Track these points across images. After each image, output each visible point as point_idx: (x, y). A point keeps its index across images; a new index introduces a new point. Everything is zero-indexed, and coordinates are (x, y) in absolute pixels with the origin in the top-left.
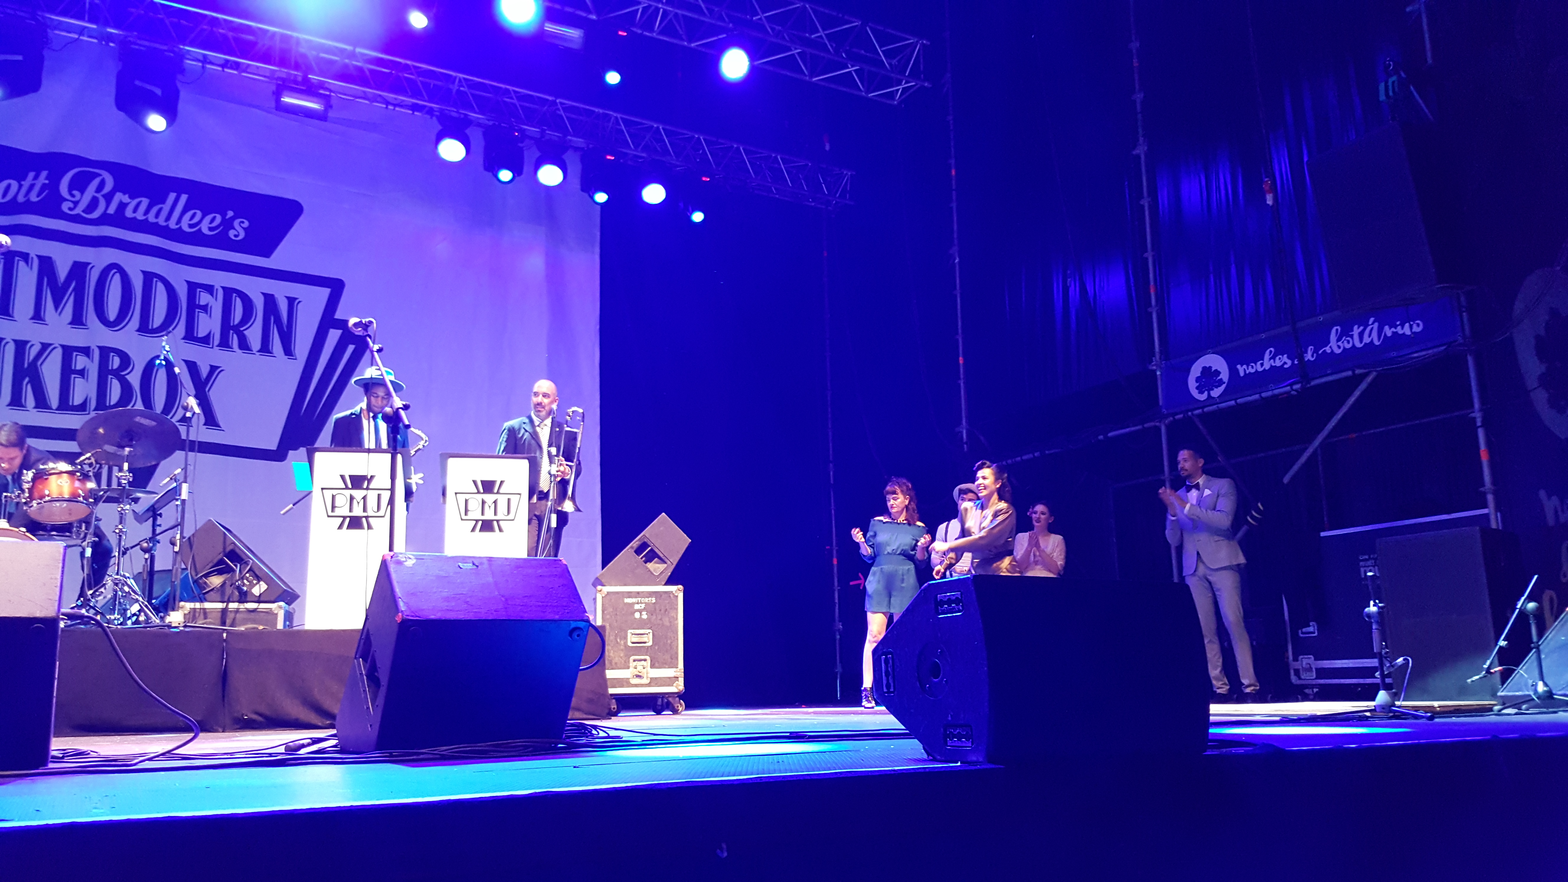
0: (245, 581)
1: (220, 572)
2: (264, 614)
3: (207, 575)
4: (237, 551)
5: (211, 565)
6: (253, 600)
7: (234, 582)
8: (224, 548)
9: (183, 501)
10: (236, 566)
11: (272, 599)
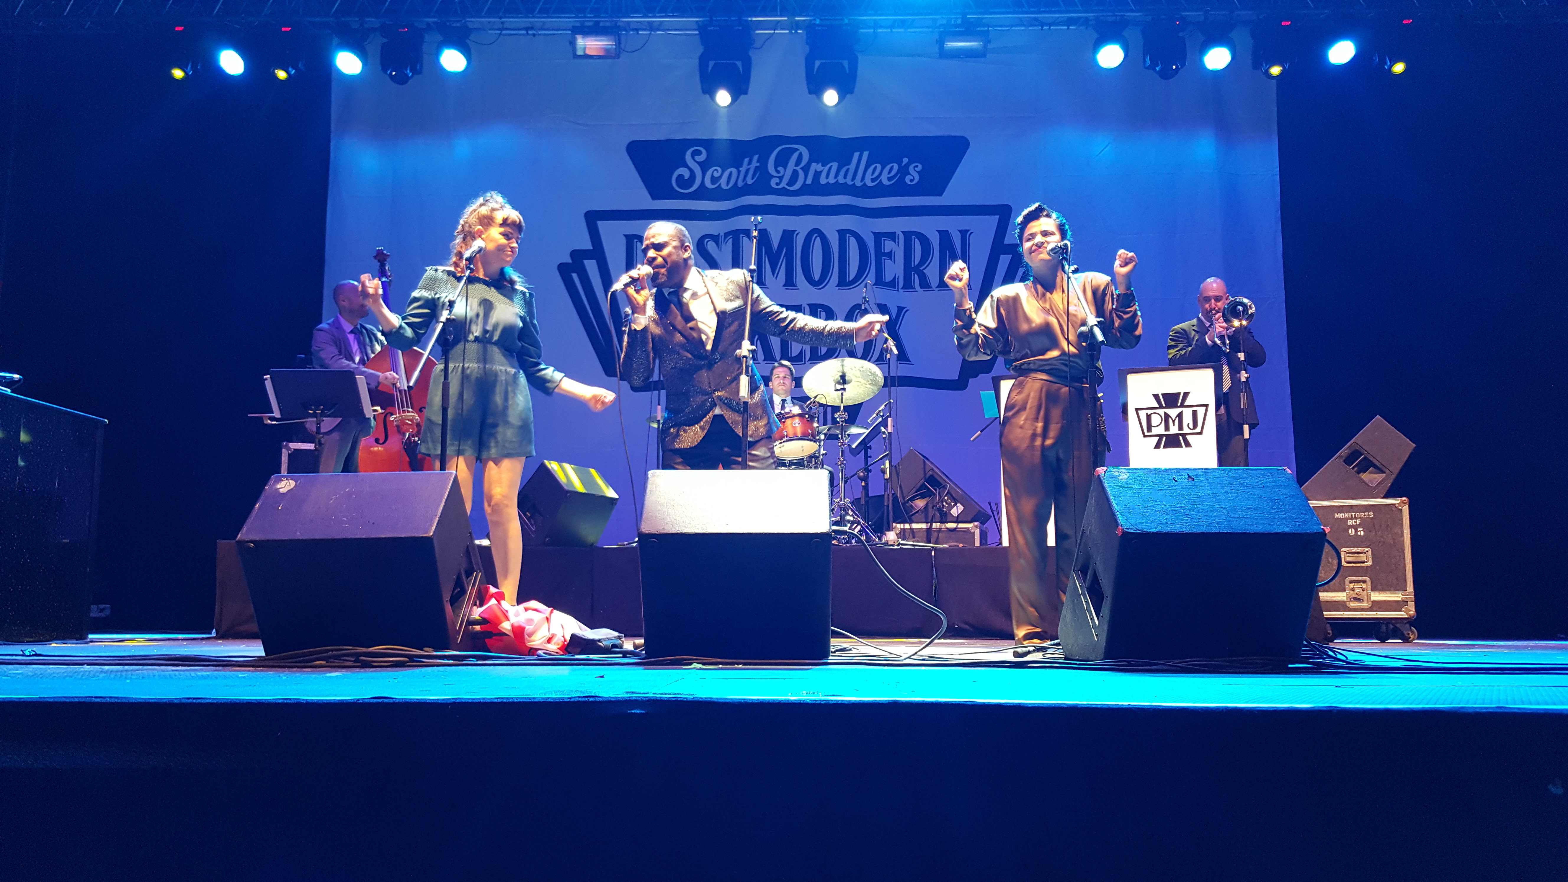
0: (944, 504)
1: (923, 497)
2: (963, 533)
3: (912, 499)
4: (936, 476)
5: (915, 490)
6: (951, 519)
7: (935, 504)
8: (925, 474)
9: (889, 433)
10: (936, 490)
11: (969, 519)
